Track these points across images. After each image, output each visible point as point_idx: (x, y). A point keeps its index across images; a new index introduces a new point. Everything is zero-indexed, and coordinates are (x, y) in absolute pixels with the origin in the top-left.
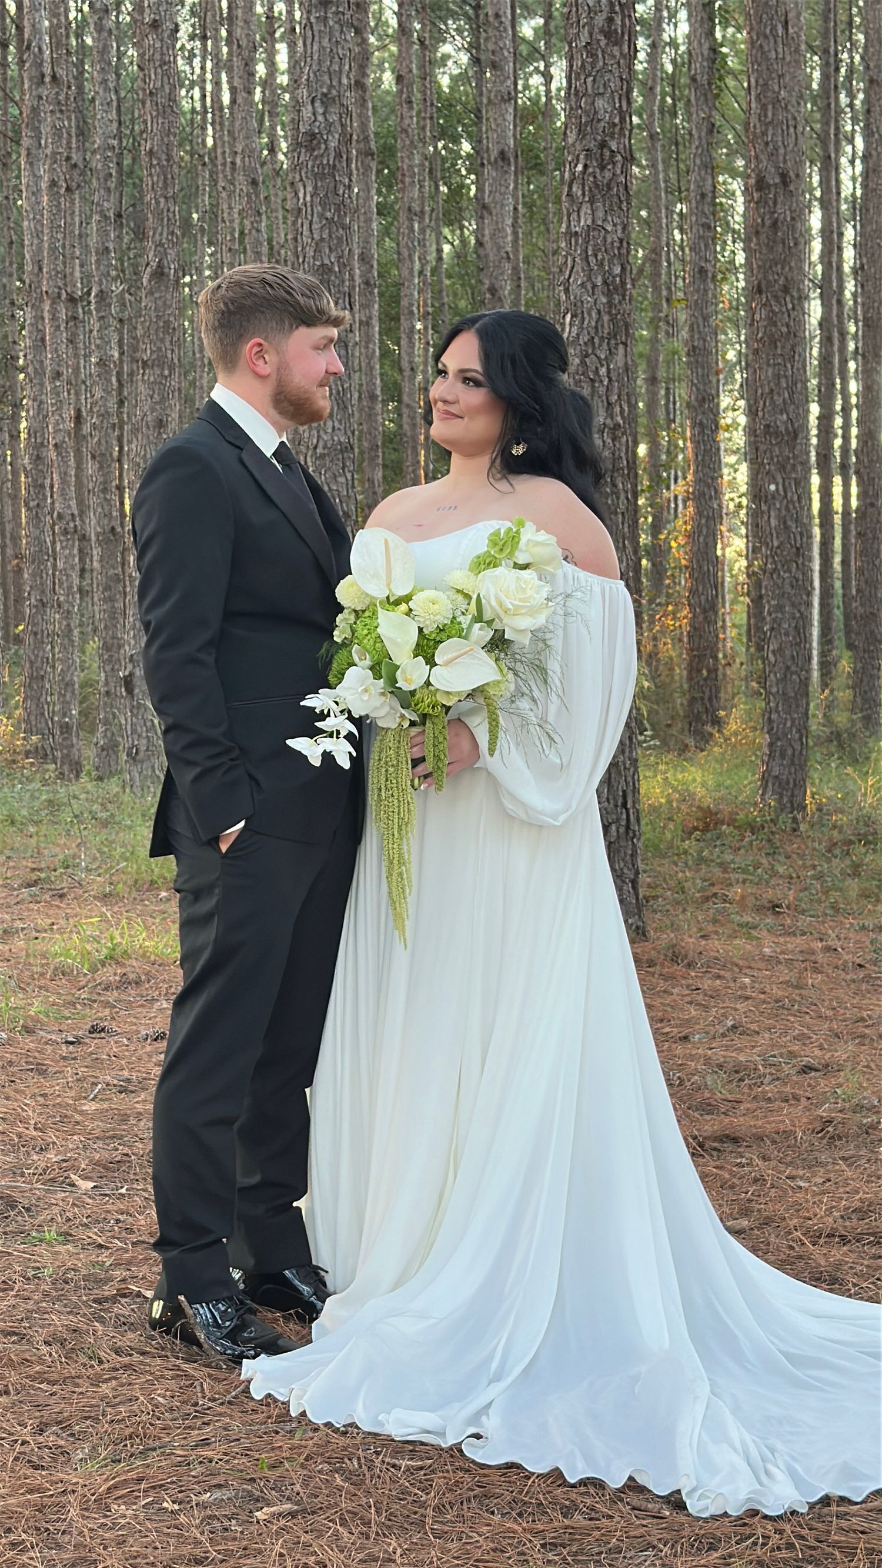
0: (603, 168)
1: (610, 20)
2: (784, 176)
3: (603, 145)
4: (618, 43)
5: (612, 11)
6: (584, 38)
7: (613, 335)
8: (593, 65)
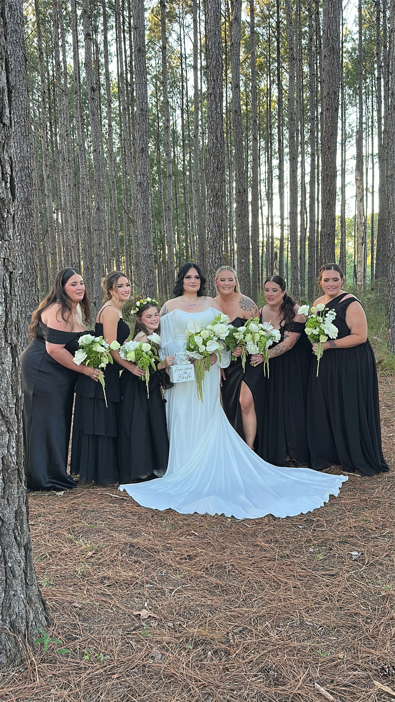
0: (217, 199)
1: (218, 165)
2: (244, 190)
3: (217, 194)
4: (220, 170)
5: (218, 163)
6: (212, 169)
7: (220, 237)
8: (214, 175)
